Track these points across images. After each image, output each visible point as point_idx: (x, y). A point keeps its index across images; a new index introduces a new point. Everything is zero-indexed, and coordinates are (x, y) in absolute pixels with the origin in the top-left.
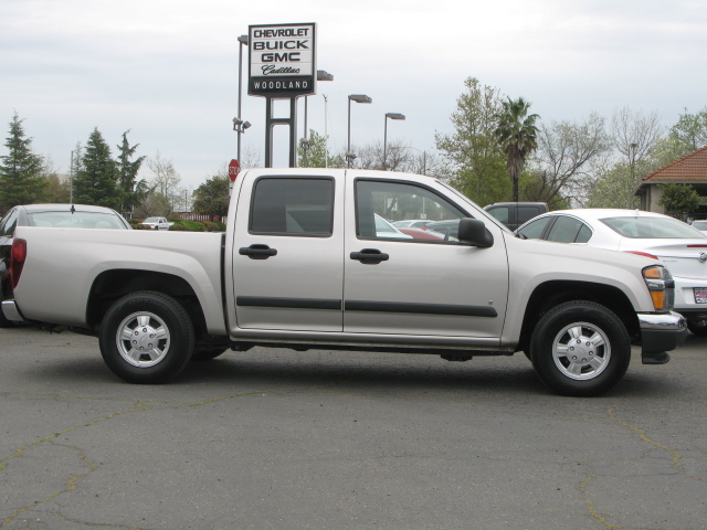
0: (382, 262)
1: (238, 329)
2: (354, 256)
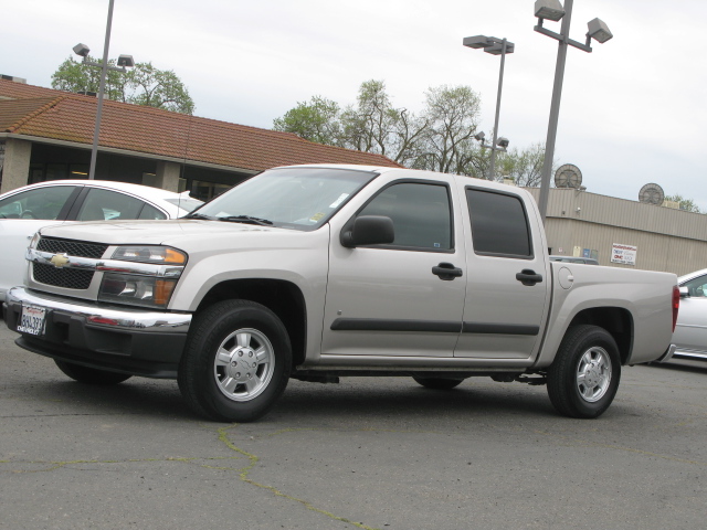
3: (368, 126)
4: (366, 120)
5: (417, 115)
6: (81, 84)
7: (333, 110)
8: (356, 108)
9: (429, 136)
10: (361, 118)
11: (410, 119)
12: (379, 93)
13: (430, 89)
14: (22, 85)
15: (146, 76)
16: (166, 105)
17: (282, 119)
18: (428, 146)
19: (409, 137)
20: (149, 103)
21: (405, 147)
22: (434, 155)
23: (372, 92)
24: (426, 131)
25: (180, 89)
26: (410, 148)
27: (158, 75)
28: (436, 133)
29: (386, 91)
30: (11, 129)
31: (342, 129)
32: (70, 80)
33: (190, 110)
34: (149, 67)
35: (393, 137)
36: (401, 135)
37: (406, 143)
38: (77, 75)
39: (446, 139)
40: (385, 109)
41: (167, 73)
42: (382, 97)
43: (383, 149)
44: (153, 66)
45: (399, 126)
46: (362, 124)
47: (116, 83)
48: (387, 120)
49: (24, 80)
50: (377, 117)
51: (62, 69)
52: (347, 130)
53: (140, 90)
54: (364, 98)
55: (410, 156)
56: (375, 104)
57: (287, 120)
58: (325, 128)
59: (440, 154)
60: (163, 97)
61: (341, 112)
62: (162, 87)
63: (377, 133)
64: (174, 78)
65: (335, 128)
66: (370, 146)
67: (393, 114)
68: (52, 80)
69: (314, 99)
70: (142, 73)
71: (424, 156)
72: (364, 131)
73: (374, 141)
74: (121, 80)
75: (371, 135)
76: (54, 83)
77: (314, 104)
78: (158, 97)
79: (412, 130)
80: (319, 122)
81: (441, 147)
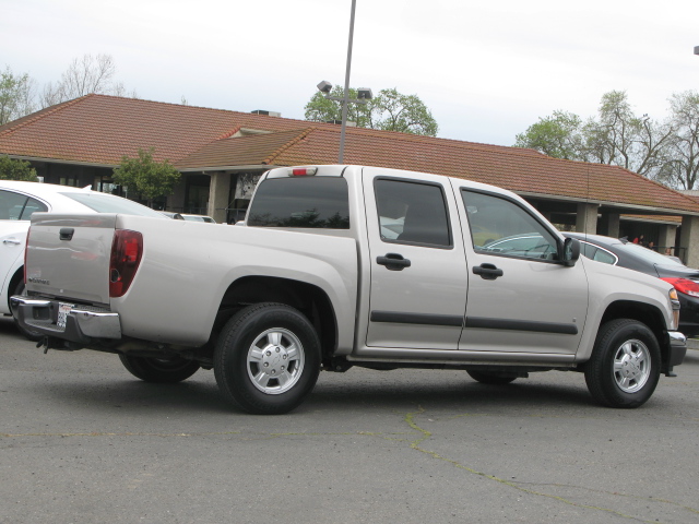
0: (498, 278)
1: (366, 348)
2: (476, 271)
3: (611, 136)
4: (608, 131)
5: (661, 123)
6: (331, 113)
7: (575, 123)
8: (598, 119)
9: (673, 143)
10: (604, 129)
11: (654, 127)
12: (621, 103)
13: (674, 96)
14: (278, 119)
15: (391, 102)
16: (411, 127)
17: (525, 134)
18: (673, 153)
19: (653, 145)
20: (395, 127)
21: (649, 156)
22: (680, 161)
23: (613, 104)
24: (671, 138)
25: (424, 111)
26: (655, 156)
27: (403, 100)
28: (681, 140)
29: (627, 101)
30: (267, 161)
31: (584, 141)
32: (321, 110)
33: (434, 132)
34: (394, 93)
35: (637, 146)
36: (645, 143)
37: (650, 151)
38: (327, 105)
39: (692, 145)
40: (628, 119)
41: (411, 97)
42: (624, 107)
43: (627, 158)
44: (398, 91)
45: (643, 134)
46: (604, 135)
47: (364, 110)
48: (629, 129)
49: (279, 114)
50: (619, 127)
51: (314, 100)
52: (589, 143)
53: (386, 115)
54: (605, 110)
55: (655, 164)
56: (617, 114)
57: (529, 135)
58: (567, 141)
59: (686, 161)
60: (408, 120)
61: (582, 125)
62: (406, 111)
63: (620, 143)
64: (418, 102)
65: (577, 140)
66: (613, 157)
67: (636, 123)
68: (305, 111)
69: (555, 114)
70: (387, 99)
71: (670, 163)
72: (607, 142)
73: (617, 151)
74: (368, 106)
75: (614, 145)
76: (307, 114)
77: (555, 118)
78: (403, 121)
79: (656, 138)
80: (561, 135)
81: (688, 153)
